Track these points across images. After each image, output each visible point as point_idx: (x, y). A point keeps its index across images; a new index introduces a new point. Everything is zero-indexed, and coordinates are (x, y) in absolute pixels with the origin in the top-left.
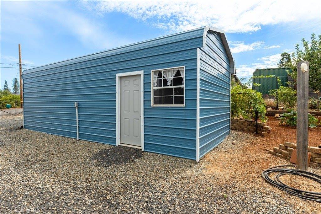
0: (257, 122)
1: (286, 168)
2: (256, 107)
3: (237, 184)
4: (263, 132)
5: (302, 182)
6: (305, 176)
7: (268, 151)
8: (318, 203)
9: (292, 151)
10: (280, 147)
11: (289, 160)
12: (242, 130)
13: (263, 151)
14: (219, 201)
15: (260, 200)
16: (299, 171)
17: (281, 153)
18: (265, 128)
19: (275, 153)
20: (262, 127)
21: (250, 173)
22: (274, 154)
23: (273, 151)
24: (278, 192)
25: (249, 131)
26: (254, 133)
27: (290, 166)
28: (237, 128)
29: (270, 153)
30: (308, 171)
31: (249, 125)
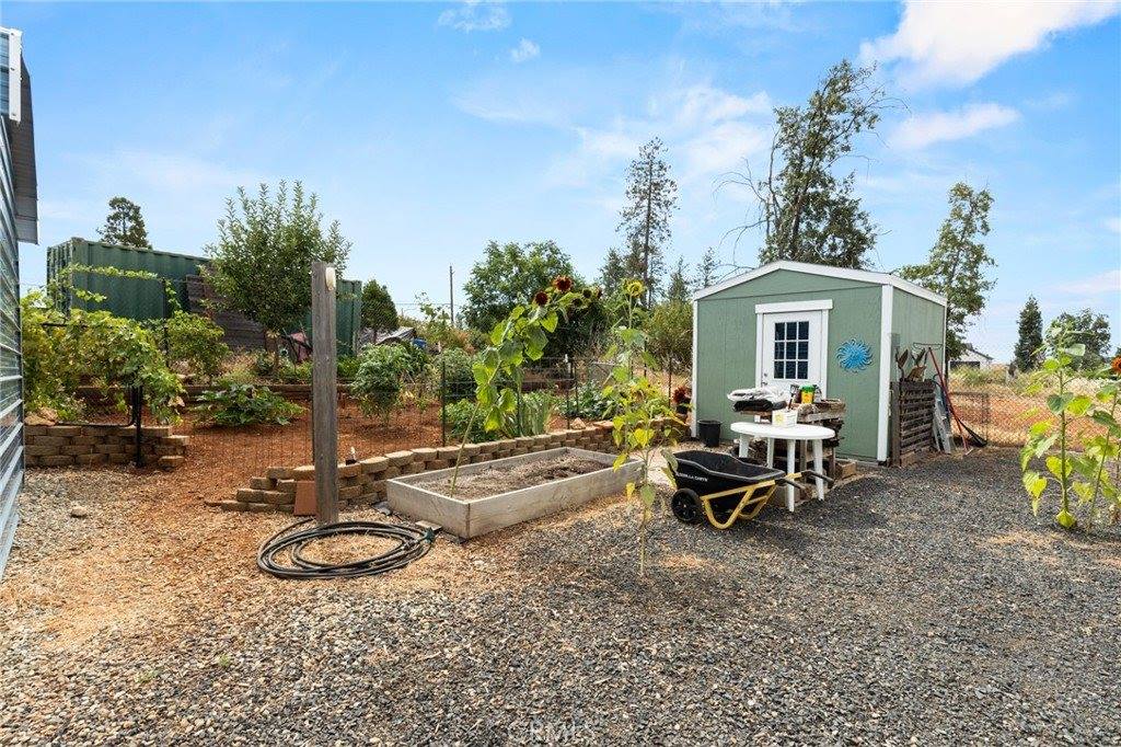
0: (138, 426)
1: (294, 532)
2: (144, 376)
3: (217, 620)
4: (165, 457)
5: (348, 546)
6: (346, 533)
7: (219, 505)
8: (400, 570)
9: (293, 486)
10: (256, 484)
11: (291, 512)
12: (76, 463)
13: (200, 510)
14: (216, 684)
15: (311, 621)
16: (326, 528)
17: (262, 499)
18: (169, 442)
19: (245, 505)
20: (158, 440)
21: (222, 576)
22: (242, 510)
23: (234, 502)
24: (325, 587)
25: (105, 462)
26: (126, 464)
27: (301, 524)
28: (48, 460)
29: (227, 508)
30: (341, 520)
31: (104, 440)
